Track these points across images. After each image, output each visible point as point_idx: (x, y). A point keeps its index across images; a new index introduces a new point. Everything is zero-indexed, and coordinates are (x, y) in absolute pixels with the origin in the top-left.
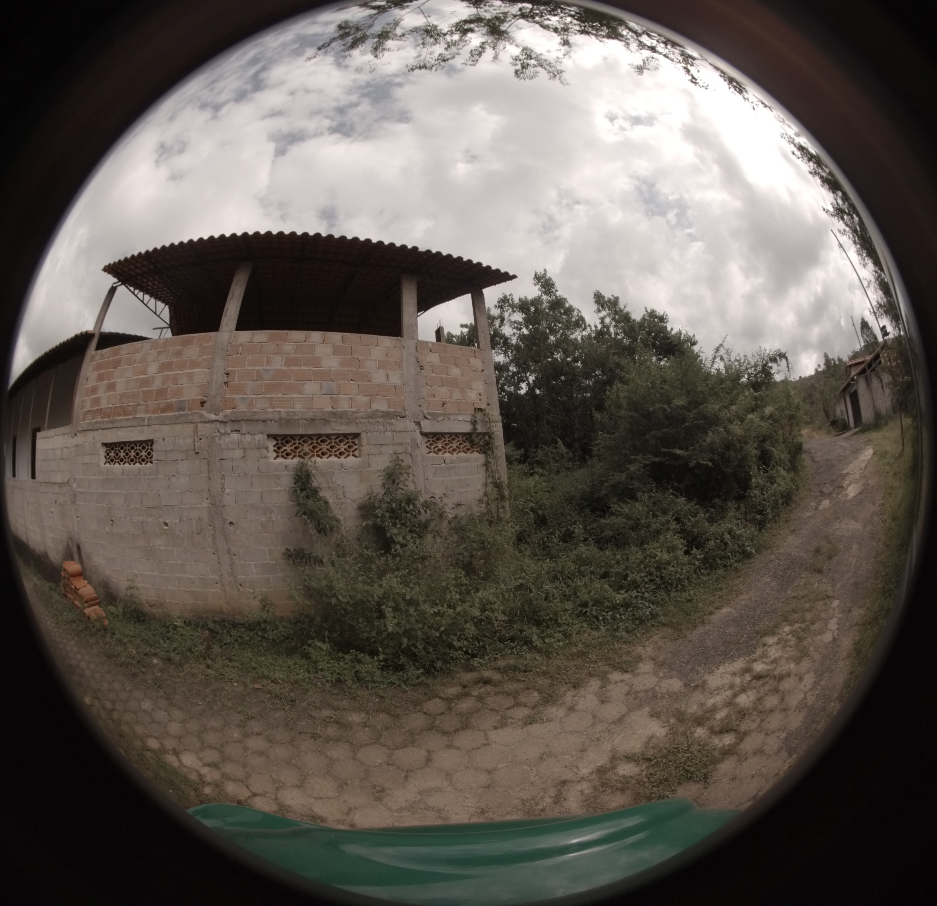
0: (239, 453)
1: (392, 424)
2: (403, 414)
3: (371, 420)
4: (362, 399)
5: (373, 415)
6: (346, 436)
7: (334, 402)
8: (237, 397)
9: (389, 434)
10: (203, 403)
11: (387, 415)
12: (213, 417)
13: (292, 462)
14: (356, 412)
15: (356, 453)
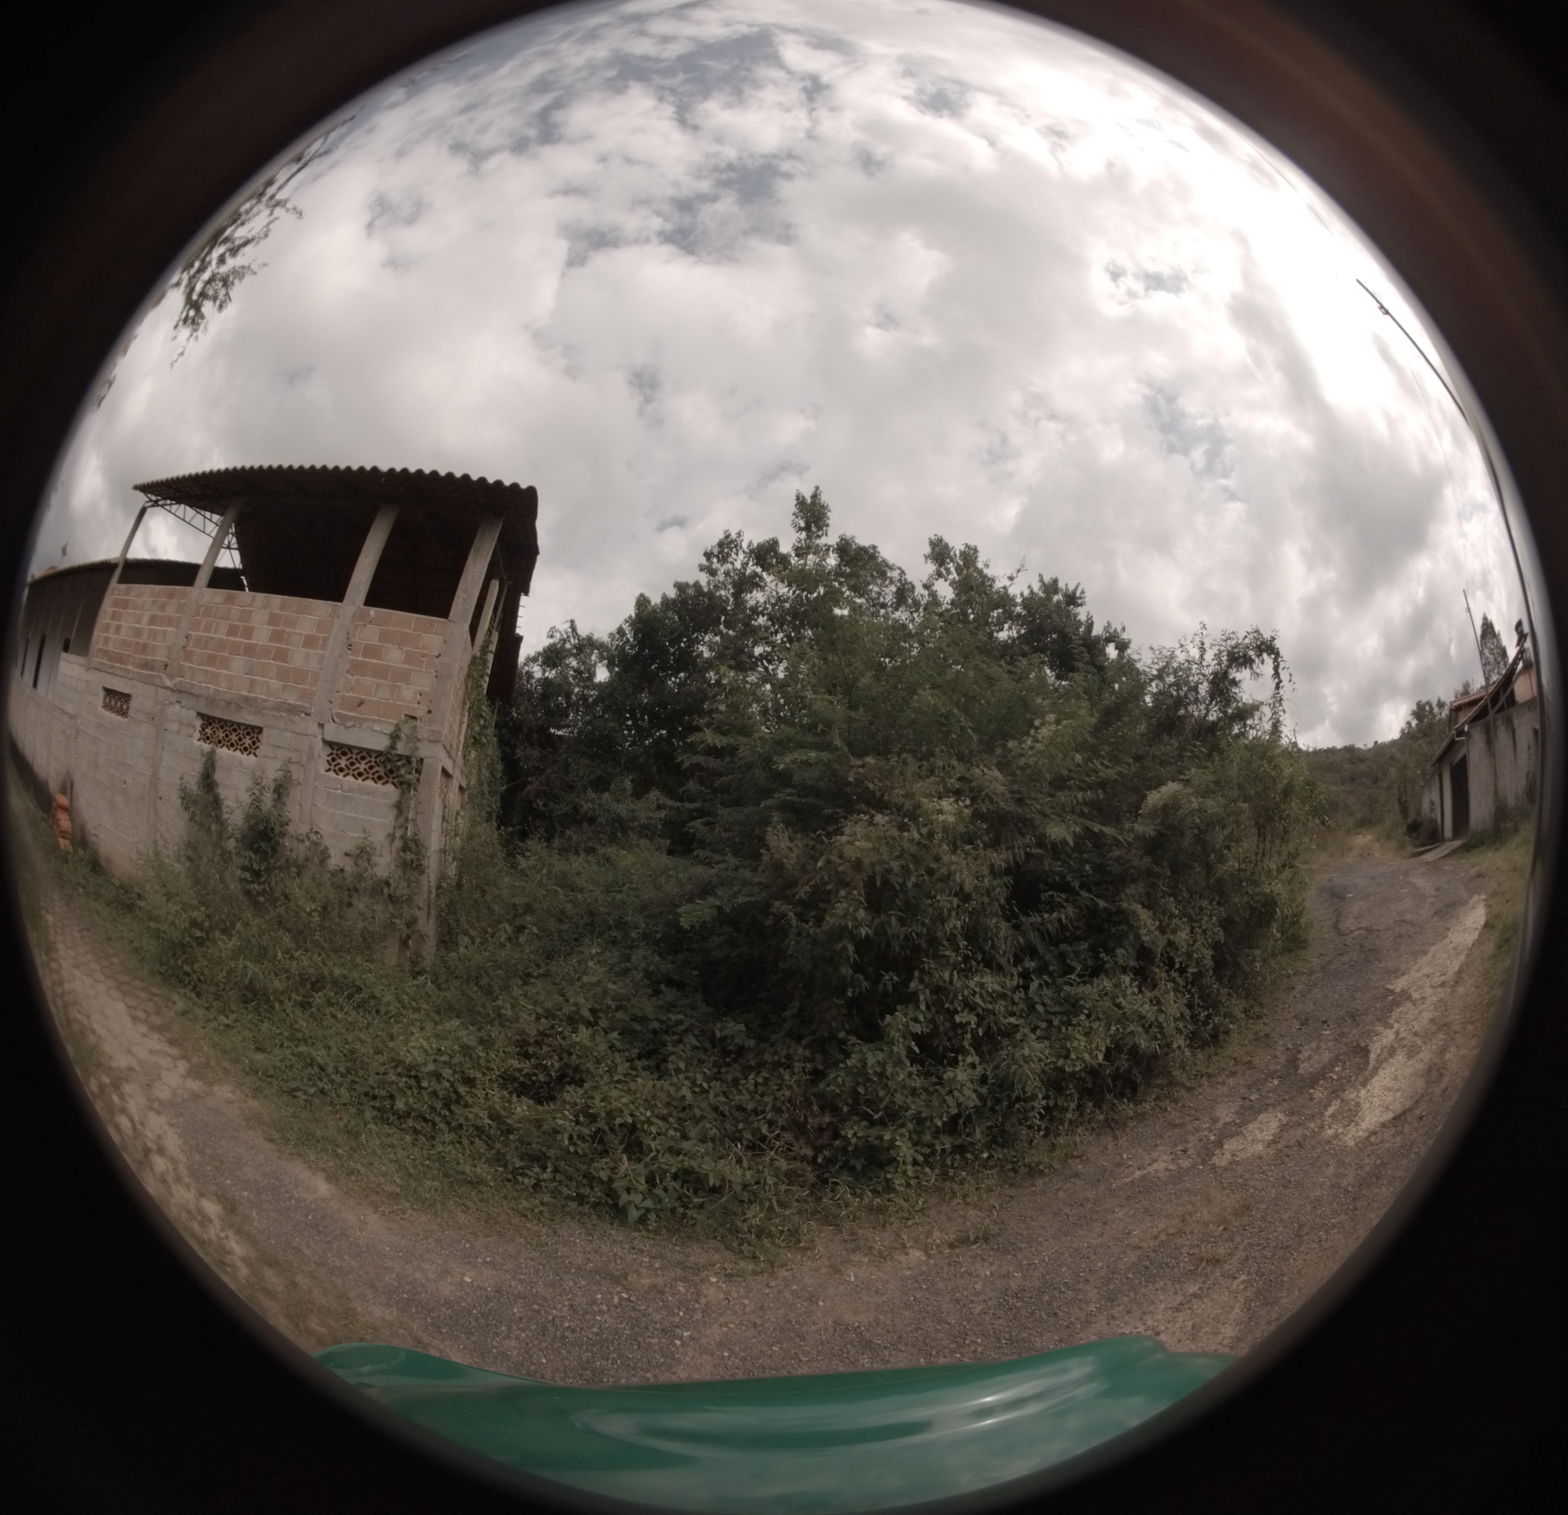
0: (175, 727)
1: (294, 723)
2: (308, 711)
3: (276, 713)
4: (275, 684)
5: (278, 708)
6: (253, 728)
7: (252, 683)
8: (187, 664)
9: (288, 734)
10: (166, 666)
11: (293, 710)
12: (168, 683)
13: (207, 747)
14: (265, 701)
15: (257, 752)
